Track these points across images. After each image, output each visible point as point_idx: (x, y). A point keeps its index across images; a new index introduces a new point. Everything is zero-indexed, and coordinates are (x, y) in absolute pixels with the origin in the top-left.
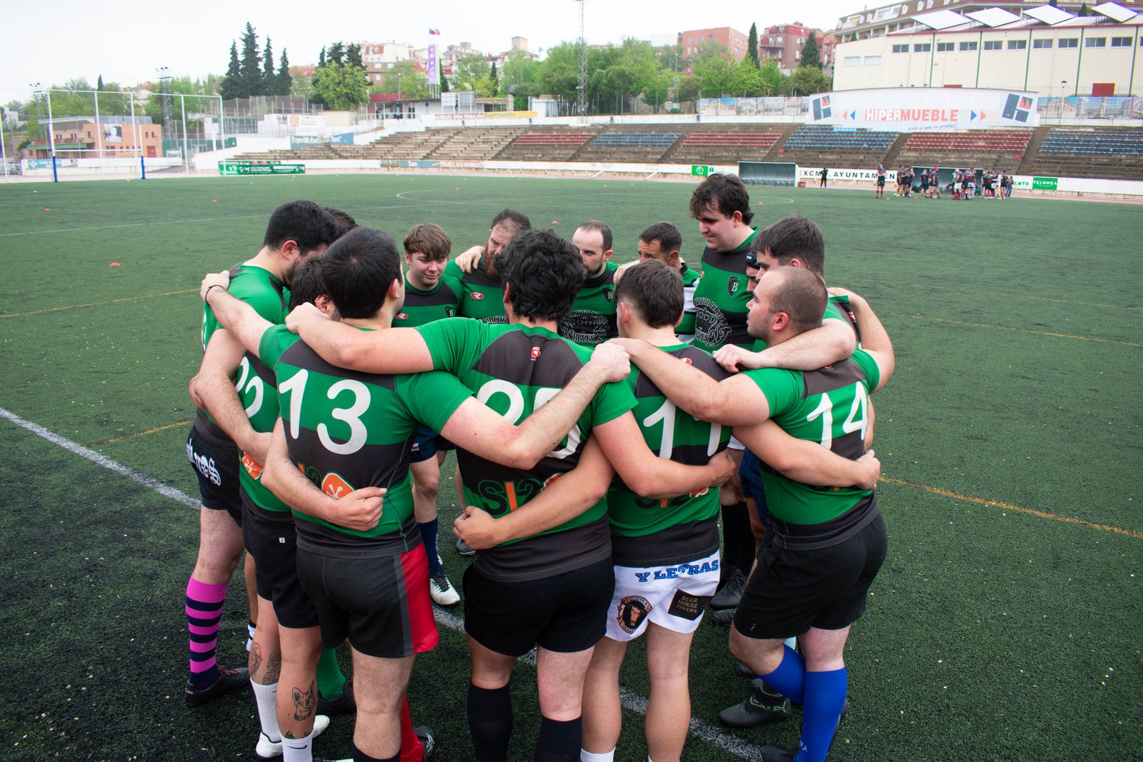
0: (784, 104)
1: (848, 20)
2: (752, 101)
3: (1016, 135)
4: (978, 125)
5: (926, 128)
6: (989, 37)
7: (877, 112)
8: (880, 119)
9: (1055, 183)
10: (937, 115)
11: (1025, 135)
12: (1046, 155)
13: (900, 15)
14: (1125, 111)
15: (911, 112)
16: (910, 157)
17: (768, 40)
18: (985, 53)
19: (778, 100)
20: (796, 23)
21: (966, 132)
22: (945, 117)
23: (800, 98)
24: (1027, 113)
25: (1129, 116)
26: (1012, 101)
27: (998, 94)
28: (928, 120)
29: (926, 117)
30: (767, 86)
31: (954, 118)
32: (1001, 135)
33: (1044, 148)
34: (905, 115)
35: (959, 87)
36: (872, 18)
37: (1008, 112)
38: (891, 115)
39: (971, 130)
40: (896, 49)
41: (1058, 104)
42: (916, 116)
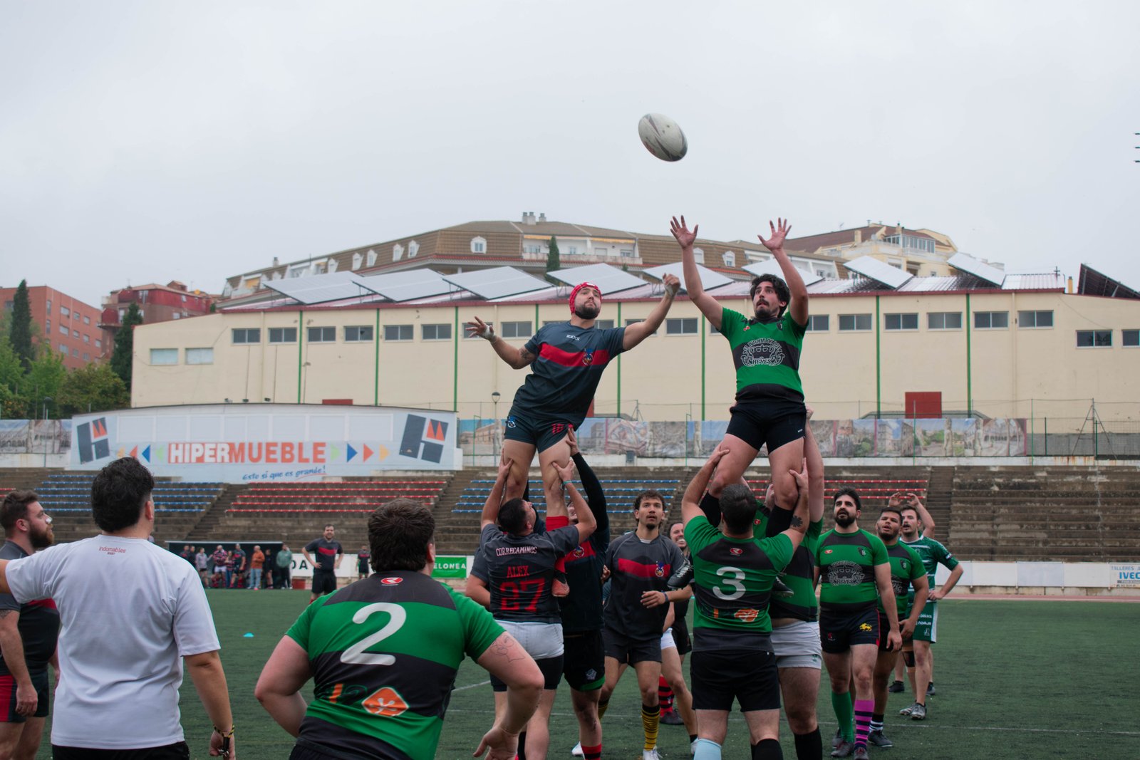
0: (29, 433)
1: (242, 283)
3: (421, 486)
4: (360, 468)
5: (273, 476)
6: (391, 318)
7: (187, 447)
8: (194, 460)
9: (463, 566)
10: (290, 452)
11: (434, 485)
12: (462, 518)
14: (598, 441)
15: (247, 447)
16: (237, 527)
17: (116, 315)
18: (386, 346)
19: (16, 426)
20: (173, 284)
21: (340, 481)
22: (305, 456)
23: (57, 422)
24: (440, 448)
25: (604, 449)
26: (414, 427)
27: (391, 415)
28: (275, 461)
29: (272, 456)
30: (15, 399)
31: (320, 456)
32: (396, 486)
33: (461, 507)
34: (237, 452)
35: (347, 403)
37: (409, 444)
38: (212, 453)
39: (344, 478)
40: (239, 336)
41: (492, 431)
42: (255, 455)
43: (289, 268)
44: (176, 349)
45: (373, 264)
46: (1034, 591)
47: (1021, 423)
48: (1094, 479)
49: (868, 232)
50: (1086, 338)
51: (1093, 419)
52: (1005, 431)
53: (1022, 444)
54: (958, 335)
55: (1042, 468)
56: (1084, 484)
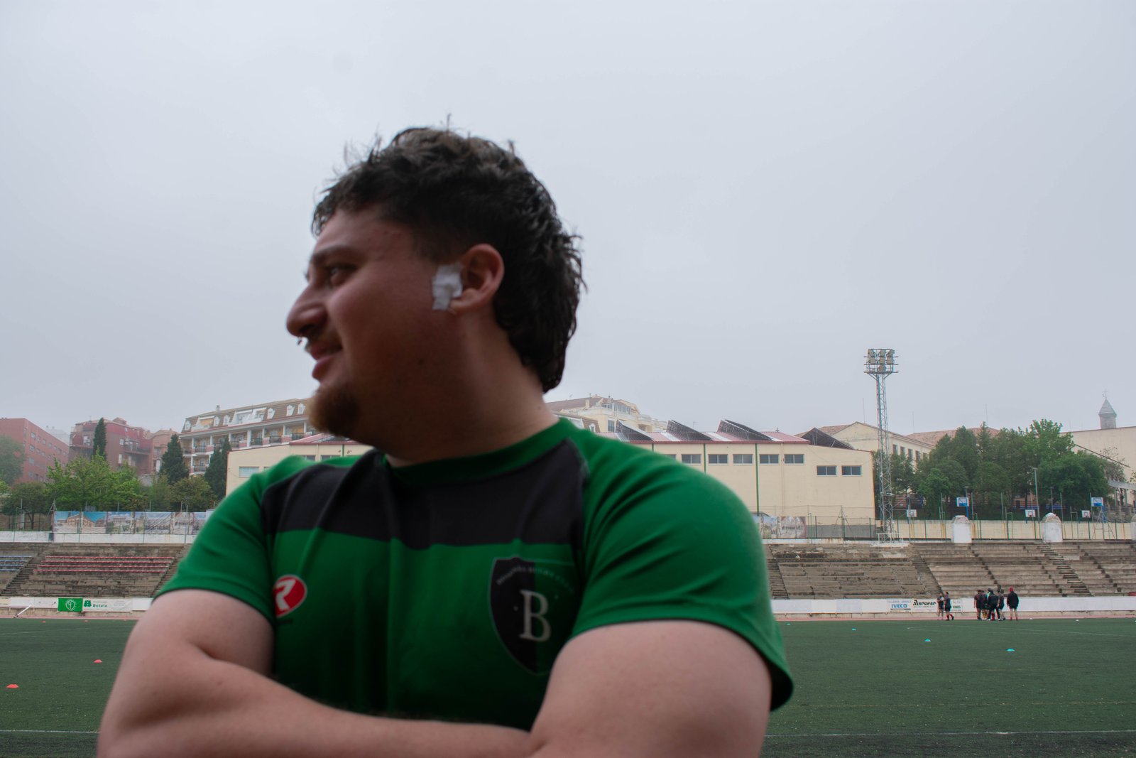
0: (171, 521)
1: (198, 422)
2: (128, 516)
13: (265, 420)
17: (82, 439)
20: (117, 420)
30: (138, 498)
36: (230, 422)
43: (236, 413)
44: (258, 467)
45: (302, 413)
46: (845, 616)
47: (803, 519)
48: (850, 551)
49: (593, 401)
50: (821, 471)
51: (842, 517)
52: (794, 524)
53: (803, 531)
54: (751, 468)
55: (819, 545)
56: (847, 554)
